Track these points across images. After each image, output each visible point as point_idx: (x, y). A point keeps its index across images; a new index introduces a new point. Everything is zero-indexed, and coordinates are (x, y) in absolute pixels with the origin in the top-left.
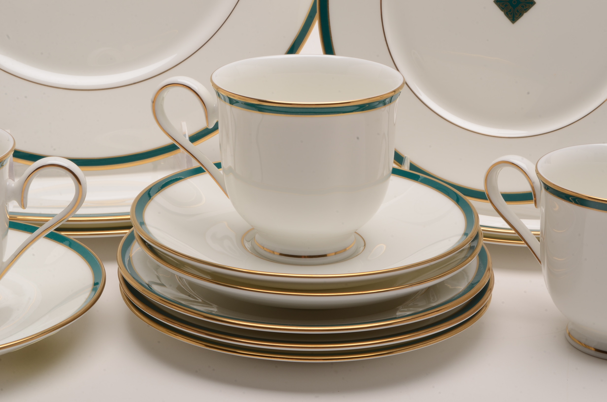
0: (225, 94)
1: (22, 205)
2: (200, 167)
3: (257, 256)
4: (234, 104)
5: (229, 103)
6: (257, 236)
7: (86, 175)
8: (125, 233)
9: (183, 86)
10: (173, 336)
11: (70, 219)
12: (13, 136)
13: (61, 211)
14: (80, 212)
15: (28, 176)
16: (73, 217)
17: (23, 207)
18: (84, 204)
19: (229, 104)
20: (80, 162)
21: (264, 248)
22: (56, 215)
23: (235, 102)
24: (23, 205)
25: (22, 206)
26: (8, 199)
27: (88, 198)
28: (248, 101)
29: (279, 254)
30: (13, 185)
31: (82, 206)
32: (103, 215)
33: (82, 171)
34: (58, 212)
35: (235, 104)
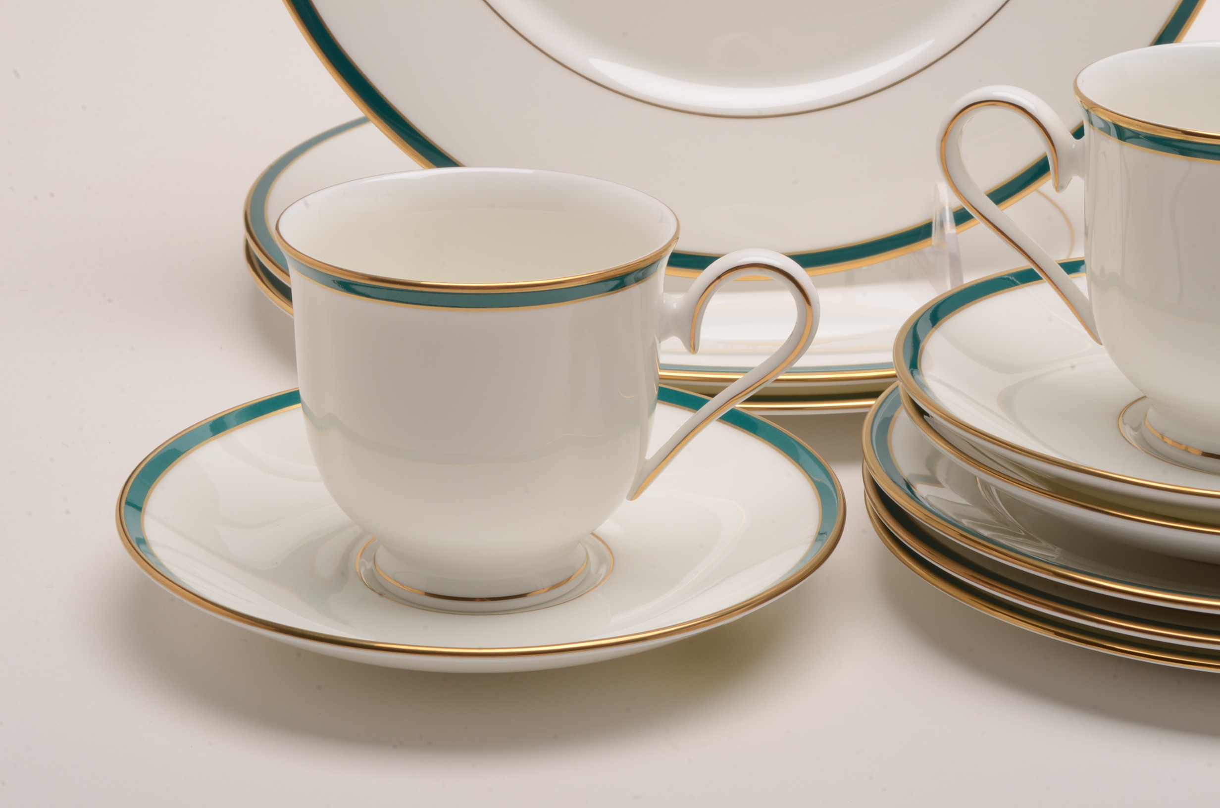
0: (1109, 118)
1: (691, 346)
2: (1031, 271)
3: (1150, 453)
4: (1127, 140)
5: (1117, 137)
6: (1151, 413)
7: (818, 285)
8: (870, 406)
9: (1008, 105)
10: (989, 612)
11: (781, 377)
12: (675, 213)
13: (762, 362)
14: (803, 362)
15: (706, 288)
16: (788, 373)
17: (692, 351)
18: (811, 348)
19: (1117, 140)
20: (808, 260)
21: (1163, 437)
22: (751, 369)
23: (1128, 134)
24: (693, 347)
25: (691, 349)
26: (665, 333)
27: (823, 332)
28: (1160, 133)
29: (1201, 453)
30: (675, 306)
31: (808, 351)
32: (811, 371)
33: (810, 276)
34: (755, 362)
35: (1129, 140)
